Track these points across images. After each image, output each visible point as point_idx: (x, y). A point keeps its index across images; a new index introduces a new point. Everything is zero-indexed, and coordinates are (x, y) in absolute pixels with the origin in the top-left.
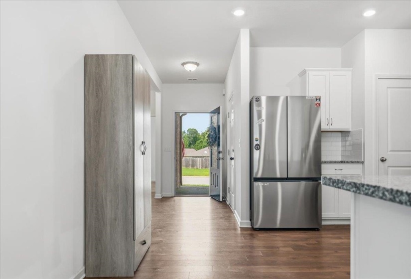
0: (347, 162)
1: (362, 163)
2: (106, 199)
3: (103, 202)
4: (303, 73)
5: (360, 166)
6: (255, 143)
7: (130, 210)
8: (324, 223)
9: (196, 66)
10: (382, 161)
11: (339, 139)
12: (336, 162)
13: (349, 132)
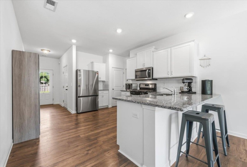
0: (105, 90)
1: (108, 90)
2: (25, 110)
3: (23, 111)
4: (92, 63)
5: (108, 91)
6: (78, 85)
7: (38, 113)
8: (99, 108)
9: (48, 52)
10: (113, 89)
11: (102, 83)
12: (102, 90)
13: (105, 81)
